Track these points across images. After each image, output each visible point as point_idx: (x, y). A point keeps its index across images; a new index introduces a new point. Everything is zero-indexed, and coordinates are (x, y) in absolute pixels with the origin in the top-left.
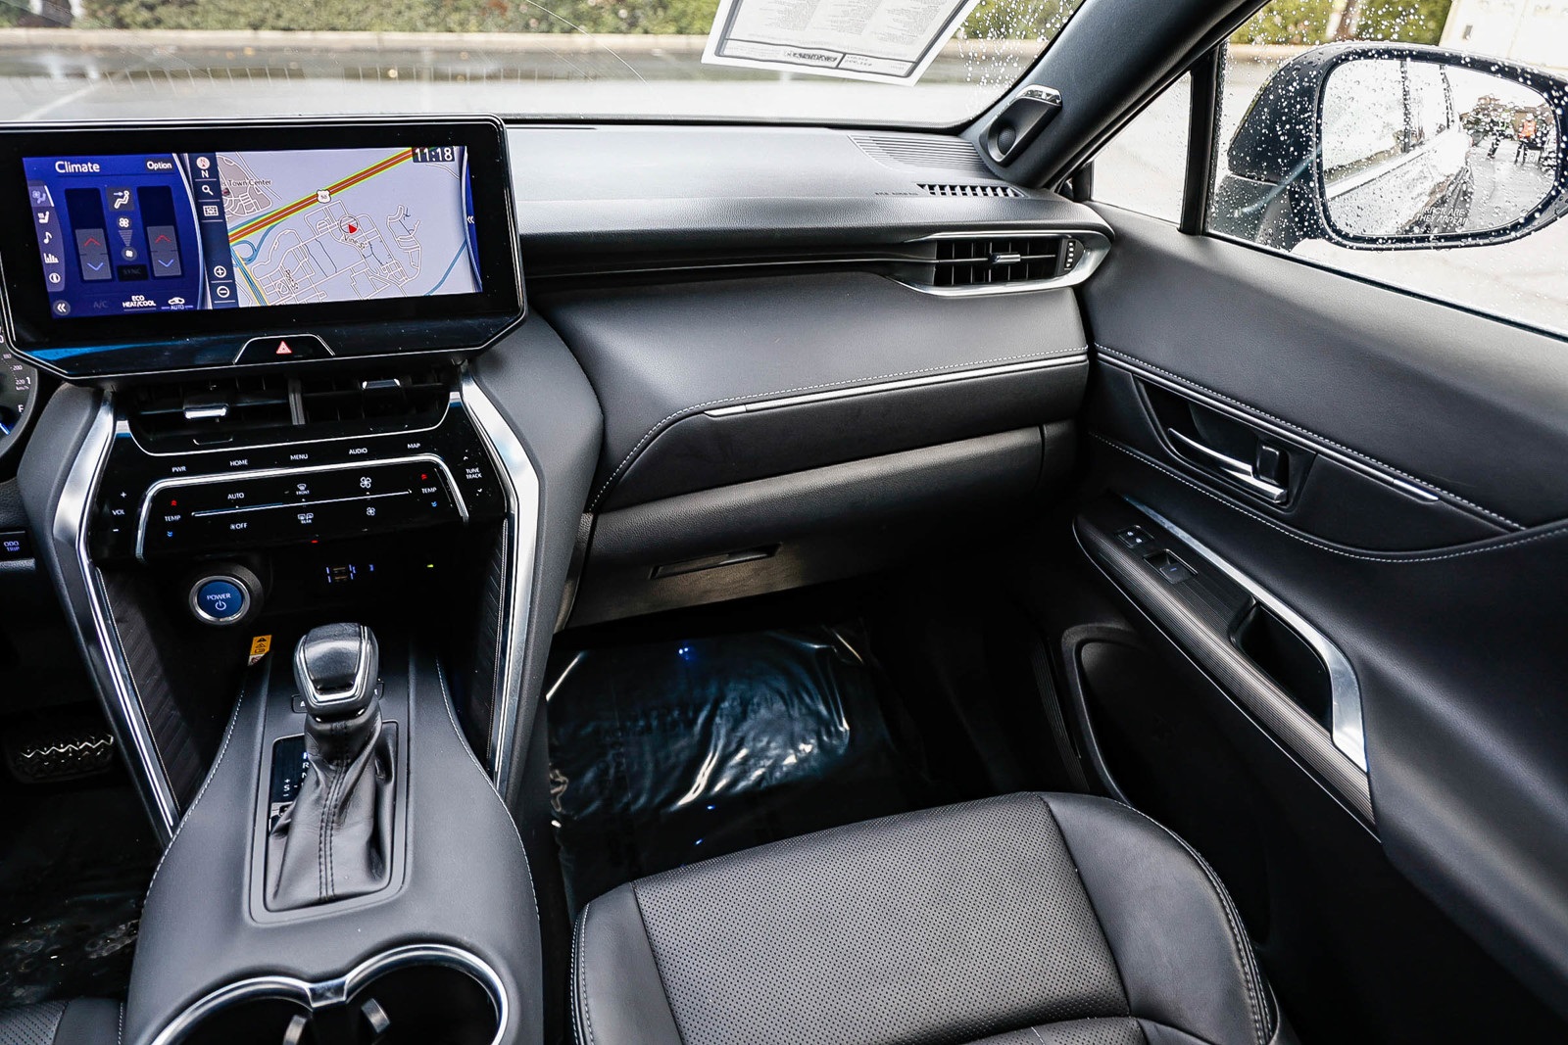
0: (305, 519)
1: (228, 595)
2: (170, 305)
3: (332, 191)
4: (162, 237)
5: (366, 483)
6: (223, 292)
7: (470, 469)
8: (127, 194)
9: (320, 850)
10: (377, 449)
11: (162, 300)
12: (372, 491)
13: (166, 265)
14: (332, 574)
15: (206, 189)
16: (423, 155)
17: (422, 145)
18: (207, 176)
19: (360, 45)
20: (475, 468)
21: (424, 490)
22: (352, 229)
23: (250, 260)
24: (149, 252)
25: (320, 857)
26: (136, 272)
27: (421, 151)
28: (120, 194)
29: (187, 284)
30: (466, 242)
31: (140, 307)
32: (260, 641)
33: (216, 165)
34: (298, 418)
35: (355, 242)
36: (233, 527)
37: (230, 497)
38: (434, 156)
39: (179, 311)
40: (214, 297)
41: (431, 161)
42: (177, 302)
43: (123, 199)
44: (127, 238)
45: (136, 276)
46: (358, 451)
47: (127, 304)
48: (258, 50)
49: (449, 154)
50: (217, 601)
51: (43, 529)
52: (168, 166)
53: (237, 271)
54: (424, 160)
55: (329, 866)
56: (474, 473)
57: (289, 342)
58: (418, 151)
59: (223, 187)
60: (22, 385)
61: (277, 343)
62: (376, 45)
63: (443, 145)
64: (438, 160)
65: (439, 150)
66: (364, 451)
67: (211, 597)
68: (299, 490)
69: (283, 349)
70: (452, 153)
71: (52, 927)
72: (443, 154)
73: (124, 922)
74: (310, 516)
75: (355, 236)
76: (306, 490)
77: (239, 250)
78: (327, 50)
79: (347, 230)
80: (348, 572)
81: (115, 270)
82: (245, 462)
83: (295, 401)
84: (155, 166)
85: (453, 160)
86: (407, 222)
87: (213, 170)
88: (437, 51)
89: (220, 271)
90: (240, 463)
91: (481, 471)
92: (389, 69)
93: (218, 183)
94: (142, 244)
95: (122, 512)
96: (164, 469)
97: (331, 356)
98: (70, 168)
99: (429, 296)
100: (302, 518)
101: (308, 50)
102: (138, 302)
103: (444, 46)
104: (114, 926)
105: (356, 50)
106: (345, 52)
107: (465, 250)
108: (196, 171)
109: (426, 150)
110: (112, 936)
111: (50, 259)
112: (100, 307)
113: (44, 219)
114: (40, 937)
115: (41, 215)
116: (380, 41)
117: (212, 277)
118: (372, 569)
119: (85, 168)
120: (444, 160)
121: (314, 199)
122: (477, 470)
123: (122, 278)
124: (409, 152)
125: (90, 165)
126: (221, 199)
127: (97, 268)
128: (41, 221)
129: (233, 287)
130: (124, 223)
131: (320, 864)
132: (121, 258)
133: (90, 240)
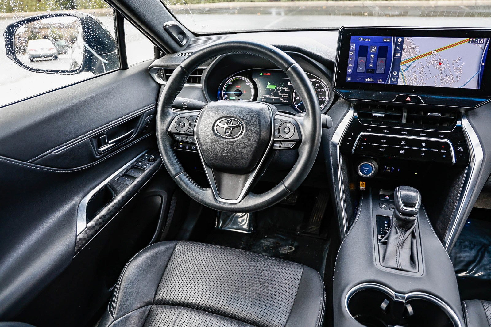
0: (402, 152)
1: (369, 169)
2: (378, 82)
3: (437, 51)
4: (382, 61)
5: (424, 145)
6: (394, 79)
7: (459, 147)
8: (375, 48)
9: (397, 253)
10: (429, 135)
11: (376, 80)
12: (425, 147)
13: (380, 70)
14: (386, 169)
15: (398, 48)
16: (473, 41)
17: (473, 37)
18: (400, 44)
19: (357, 5)
20: (461, 147)
21: (442, 151)
22: (440, 64)
23: (405, 71)
24: (377, 65)
25: (396, 255)
26: (371, 71)
27: (472, 39)
28: (374, 48)
29: (384, 76)
30: (479, 71)
31: (370, 81)
32: (362, 183)
33: (404, 41)
34: (404, 121)
35: (440, 68)
36: (380, 150)
37: (381, 141)
38: (476, 41)
39: (380, 84)
40: (391, 80)
41: (475, 43)
42: (380, 81)
43: (374, 49)
44: (372, 60)
45: (370, 72)
46: (423, 134)
47: (366, 80)
48: (327, 7)
49: (482, 41)
50: (365, 169)
51: (329, 139)
52: (390, 40)
53: (400, 73)
54: (472, 42)
55: (399, 259)
56: (460, 149)
57: (410, 97)
58: (471, 39)
59: (403, 48)
60: (321, 99)
61: (407, 97)
62: (361, 5)
63: (480, 38)
64: (477, 43)
65: (479, 39)
66: (425, 135)
67: (364, 168)
68: (402, 143)
69: (408, 99)
70: (483, 41)
71: (272, 240)
72: (480, 41)
73: (288, 246)
74: (404, 151)
75: (440, 66)
76: (404, 143)
77: (403, 67)
78: (346, 7)
79: (438, 64)
80: (391, 169)
81: (366, 69)
82: (388, 131)
83: (405, 116)
84: (386, 40)
85: (483, 43)
86: (460, 63)
87: (402, 42)
88: (381, 7)
89: (395, 73)
90: (386, 131)
91: (463, 149)
92: (365, 12)
93: (402, 46)
94: (375, 63)
95: (351, 139)
96: (364, 129)
97: (423, 104)
98: (362, 40)
99: (460, 88)
100: (401, 151)
101: (341, 7)
102: (369, 80)
103: (383, 5)
104: (286, 246)
105: (355, 7)
106: (352, 7)
107: (477, 75)
108: (397, 42)
109: (474, 39)
110: (285, 248)
111: (350, 65)
112: (359, 80)
113: (351, 53)
114: (269, 242)
115: (351, 52)
116: (363, 4)
117: (392, 74)
118: (399, 170)
119: (366, 40)
120: (480, 43)
121: (431, 53)
122: (462, 148)
123: (367, 72)
124: (468, 39)
125: (368, 39)
126: (402, 51)
127: (361, 69)
128: (351, 54)
129: (397, 78)
130: (372, 56)
131: (396, 257)
132: (368, 66)
133: (362, 60)
